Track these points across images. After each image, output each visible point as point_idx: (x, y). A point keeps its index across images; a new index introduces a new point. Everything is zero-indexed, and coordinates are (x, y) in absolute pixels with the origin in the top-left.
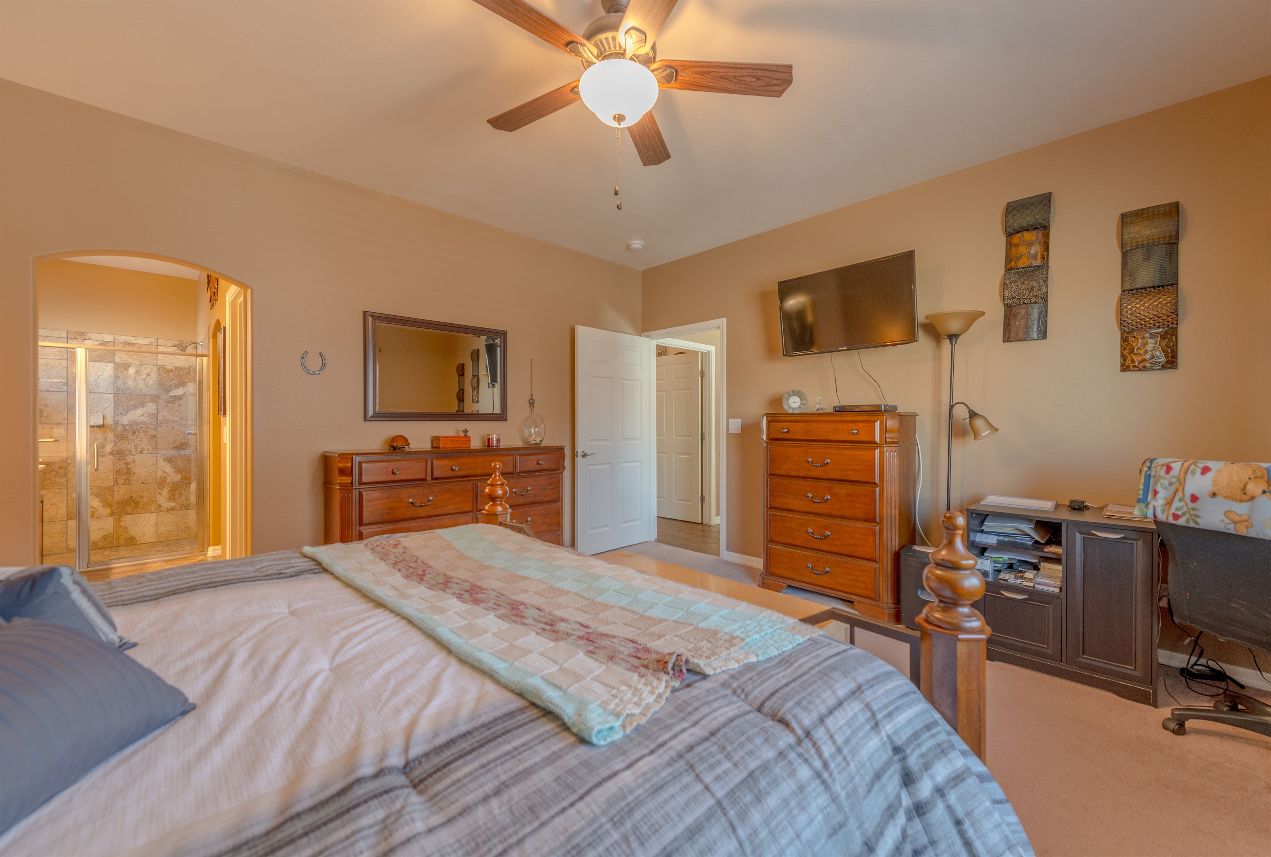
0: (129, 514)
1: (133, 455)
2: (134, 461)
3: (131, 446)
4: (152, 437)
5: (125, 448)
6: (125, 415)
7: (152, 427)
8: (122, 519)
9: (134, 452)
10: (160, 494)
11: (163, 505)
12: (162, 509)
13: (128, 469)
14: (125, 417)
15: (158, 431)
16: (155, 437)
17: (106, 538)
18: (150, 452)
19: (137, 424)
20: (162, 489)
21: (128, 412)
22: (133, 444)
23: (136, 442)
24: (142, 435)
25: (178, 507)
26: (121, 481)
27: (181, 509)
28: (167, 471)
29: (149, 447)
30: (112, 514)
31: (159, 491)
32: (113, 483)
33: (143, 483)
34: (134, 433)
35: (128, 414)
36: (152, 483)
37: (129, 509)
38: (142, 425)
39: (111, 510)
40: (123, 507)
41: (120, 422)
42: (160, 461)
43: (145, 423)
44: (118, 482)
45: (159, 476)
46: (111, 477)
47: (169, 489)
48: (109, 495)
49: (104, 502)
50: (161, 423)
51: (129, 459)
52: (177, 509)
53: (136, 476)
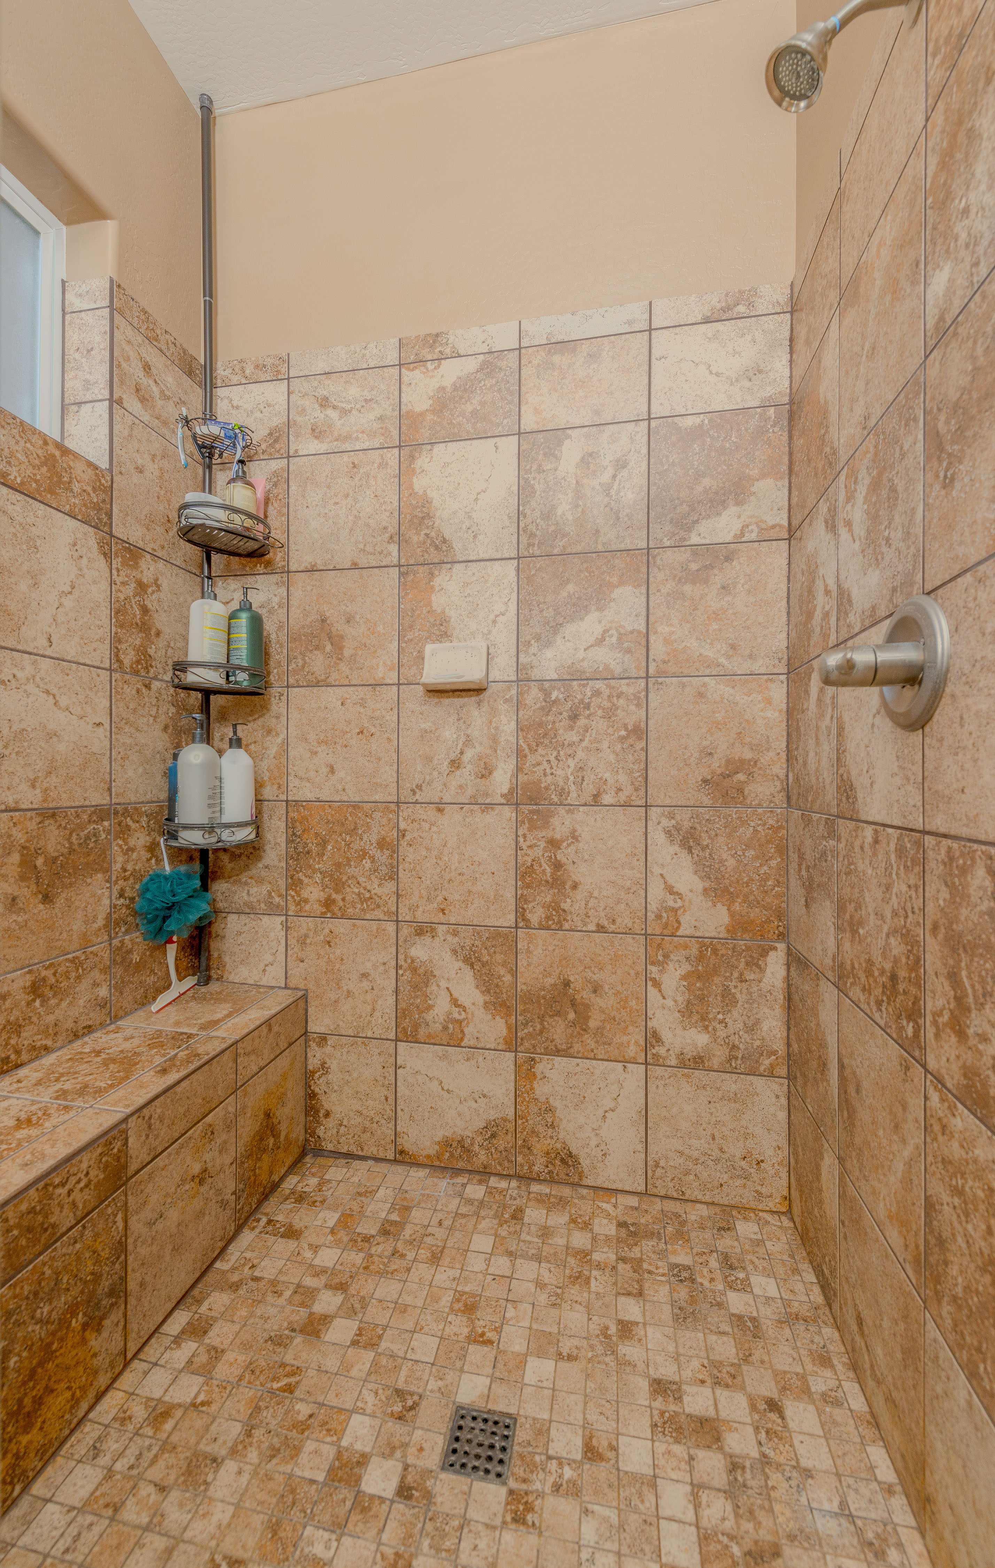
0: (558, 1052)
1: (571, 809)
2: (575, 837)
3: (565, 772)
4: (629, 732)
5: (549, 779)
6: (549, 644)
7: (631, 690)
8: (539, 1068)
9: (573, 798)
10: (657, 984)
11: (666, 1035)
12: (662, 1051)
13: (558, 865)
14: (549, 653)
15: (652, 705)
16: (640, 732)
17: (493, 1136)
18: (622, 797)
19: (584, 679)
20: (662, 965)
21: (556, 628)
22: (571, 762)
23: (581, 754)
24: (599, 724)
25: (720, 1054)
26: (536, 916)
27: (729, 1068)
28: (680, 887)
29: (622, 778)
30: (512, 1044)
31: (653, 970)
32: (512, 917)
33: (601, 929)
34: (574, 717)
35: (559, 638)
36: (629, 932)
37: (558, 1030)
38: (599, 685)
39: (509, 1027)
40: (541, 1018)
41: (536, 674)
42: (658, 837)
43: (608, 677)
44: (529, 916)
45: (653, 906)
46: (509, 894)
47: (686, 967)
48: (504, 964)
49: (488, 991)
50: (661, 674)
51: (561, 824)
52: (715, 1063)
53: (579, 895)
